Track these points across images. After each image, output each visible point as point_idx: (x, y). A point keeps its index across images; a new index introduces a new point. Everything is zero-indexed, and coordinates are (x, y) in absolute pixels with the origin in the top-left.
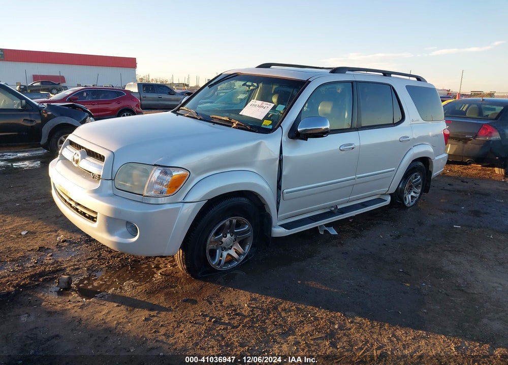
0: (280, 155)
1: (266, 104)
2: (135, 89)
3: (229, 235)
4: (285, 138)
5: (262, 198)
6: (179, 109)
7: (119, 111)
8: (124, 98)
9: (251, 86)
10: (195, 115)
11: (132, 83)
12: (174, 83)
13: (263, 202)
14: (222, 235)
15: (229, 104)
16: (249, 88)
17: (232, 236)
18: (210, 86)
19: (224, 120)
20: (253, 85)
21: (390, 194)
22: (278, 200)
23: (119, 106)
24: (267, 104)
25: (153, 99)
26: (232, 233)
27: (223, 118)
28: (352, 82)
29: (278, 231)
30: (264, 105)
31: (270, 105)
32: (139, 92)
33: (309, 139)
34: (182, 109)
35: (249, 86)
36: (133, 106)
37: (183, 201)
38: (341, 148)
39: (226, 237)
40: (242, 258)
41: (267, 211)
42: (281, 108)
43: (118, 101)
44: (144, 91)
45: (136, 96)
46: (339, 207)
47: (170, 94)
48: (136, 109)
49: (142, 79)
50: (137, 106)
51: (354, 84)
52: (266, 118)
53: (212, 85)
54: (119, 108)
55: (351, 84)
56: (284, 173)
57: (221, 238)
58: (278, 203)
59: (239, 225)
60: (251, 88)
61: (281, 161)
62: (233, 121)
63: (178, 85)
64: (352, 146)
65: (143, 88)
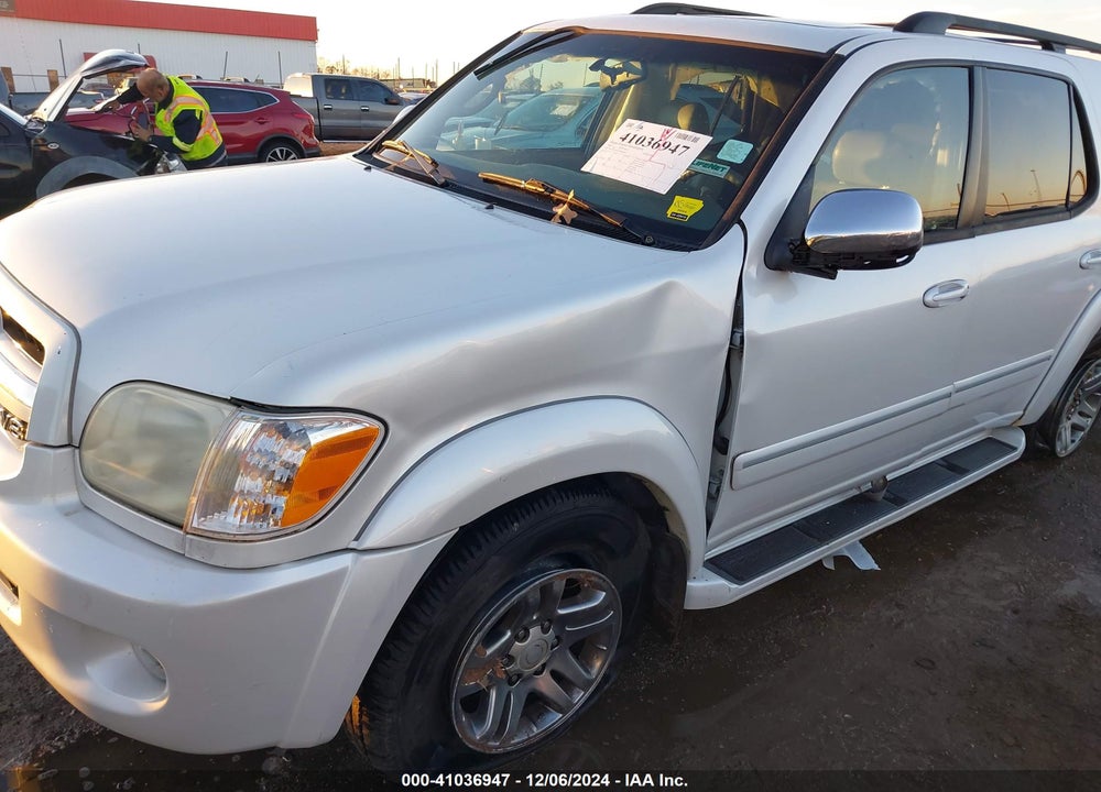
0: (733, 333)
1: (680, 136)
2: (306, 90)
3: (535, 631)
4: (753, 269)
5: (663, 492)
6: (378, 148)
7: (261, 143)
8: (272, 112)
9: (619, 71)
10: (428, 169)
11: (299, 75)
12: (404, 77)
13: (663, 503)
14: (509, 634)
15: (530, 130)
16: (613, 79)
17: (545, 631)
18: (481, 74)
19: (524, 190)
20: (629, 70)
21: (1025, 428)
22: (714, 491)
23: (260, 130)
24: (685, 137)
25: (349, 115)
26: (549, 621)
27: (523, 185)
28: (971, 68)
29: (707, 589)
30: (674, 140)
31: (696, 140)
32: (315, 97)
33: (841, 272)
34: (388, 147)
35: (613, 72)
36: (297, 129)
37: (353, 545)
38: (929, 298)
39: (525, 637)
40: (579, 697)
41: (674, 528)
42: (736, 151)
43: (260, 119)
44: (327, 93)
45: (303, 106)
46: (889, 477)
47: (387, 102)
48: (302, 138)
49: (332, 69)
50: (307, 131)
51: (978, 72)
52: (683, 187)
53: (489, 69)
54: (260, 137)
55: (966, 71)
56: (745, 395)
57: (509, 644)
58: (712, 498)
59: (573, 591)
60: (621, 78)
61: (736, 349)
62: (558, 194)
63: (411, 83)
64: (959, 292)
65: (326, 88)
